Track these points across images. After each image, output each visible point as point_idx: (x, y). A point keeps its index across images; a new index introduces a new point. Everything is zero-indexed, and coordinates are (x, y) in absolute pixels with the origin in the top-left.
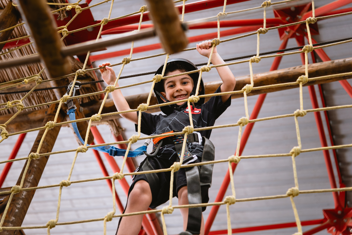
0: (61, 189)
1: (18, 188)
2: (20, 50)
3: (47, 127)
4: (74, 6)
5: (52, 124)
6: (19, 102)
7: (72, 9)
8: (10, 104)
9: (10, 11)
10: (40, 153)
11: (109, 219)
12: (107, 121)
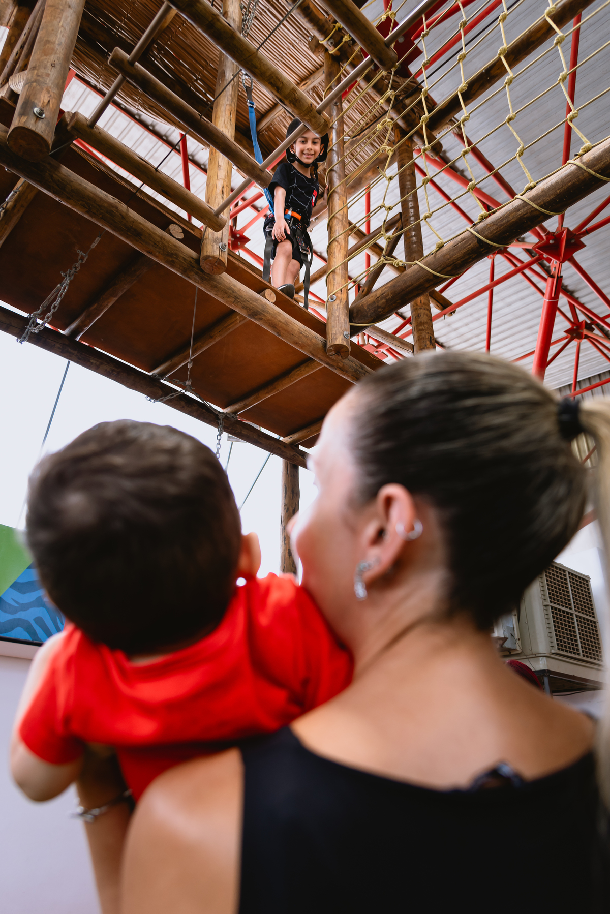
0: (464, 157)
1: (427, 178)
2: (347, 100)
3: (422, 122)
4: (387, 14)
5: (426, 117)
6: (386, 120)
7: (387, 18)
8: (380, 126)
9: (331, 60)
10: (429, 144)
11: (521, 154)
12: (447, 123)
